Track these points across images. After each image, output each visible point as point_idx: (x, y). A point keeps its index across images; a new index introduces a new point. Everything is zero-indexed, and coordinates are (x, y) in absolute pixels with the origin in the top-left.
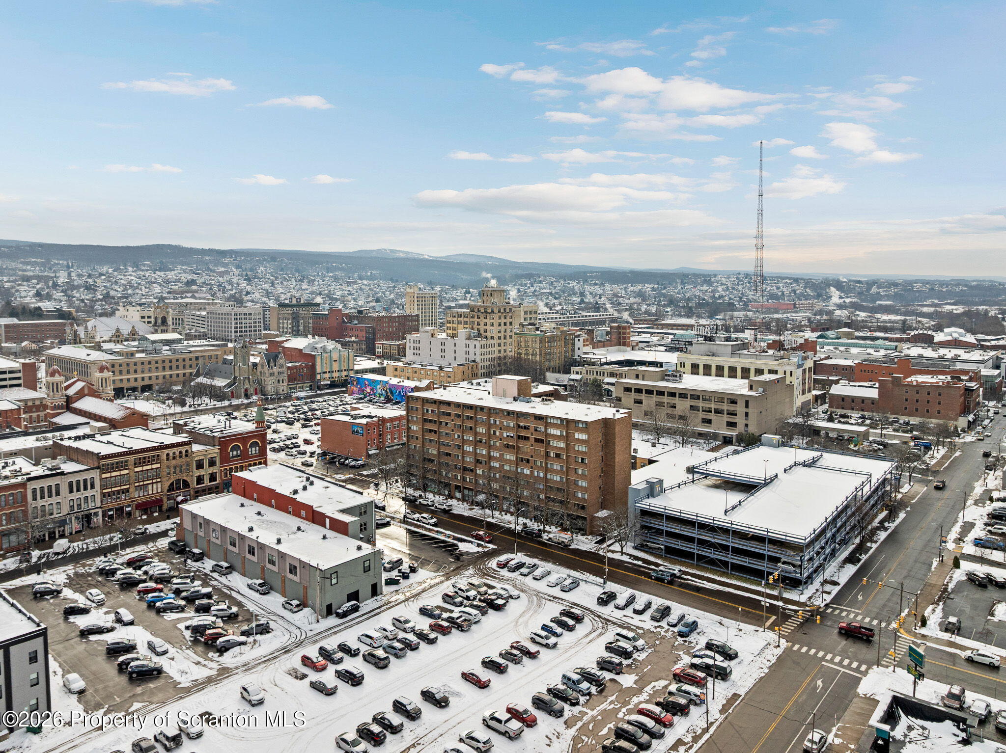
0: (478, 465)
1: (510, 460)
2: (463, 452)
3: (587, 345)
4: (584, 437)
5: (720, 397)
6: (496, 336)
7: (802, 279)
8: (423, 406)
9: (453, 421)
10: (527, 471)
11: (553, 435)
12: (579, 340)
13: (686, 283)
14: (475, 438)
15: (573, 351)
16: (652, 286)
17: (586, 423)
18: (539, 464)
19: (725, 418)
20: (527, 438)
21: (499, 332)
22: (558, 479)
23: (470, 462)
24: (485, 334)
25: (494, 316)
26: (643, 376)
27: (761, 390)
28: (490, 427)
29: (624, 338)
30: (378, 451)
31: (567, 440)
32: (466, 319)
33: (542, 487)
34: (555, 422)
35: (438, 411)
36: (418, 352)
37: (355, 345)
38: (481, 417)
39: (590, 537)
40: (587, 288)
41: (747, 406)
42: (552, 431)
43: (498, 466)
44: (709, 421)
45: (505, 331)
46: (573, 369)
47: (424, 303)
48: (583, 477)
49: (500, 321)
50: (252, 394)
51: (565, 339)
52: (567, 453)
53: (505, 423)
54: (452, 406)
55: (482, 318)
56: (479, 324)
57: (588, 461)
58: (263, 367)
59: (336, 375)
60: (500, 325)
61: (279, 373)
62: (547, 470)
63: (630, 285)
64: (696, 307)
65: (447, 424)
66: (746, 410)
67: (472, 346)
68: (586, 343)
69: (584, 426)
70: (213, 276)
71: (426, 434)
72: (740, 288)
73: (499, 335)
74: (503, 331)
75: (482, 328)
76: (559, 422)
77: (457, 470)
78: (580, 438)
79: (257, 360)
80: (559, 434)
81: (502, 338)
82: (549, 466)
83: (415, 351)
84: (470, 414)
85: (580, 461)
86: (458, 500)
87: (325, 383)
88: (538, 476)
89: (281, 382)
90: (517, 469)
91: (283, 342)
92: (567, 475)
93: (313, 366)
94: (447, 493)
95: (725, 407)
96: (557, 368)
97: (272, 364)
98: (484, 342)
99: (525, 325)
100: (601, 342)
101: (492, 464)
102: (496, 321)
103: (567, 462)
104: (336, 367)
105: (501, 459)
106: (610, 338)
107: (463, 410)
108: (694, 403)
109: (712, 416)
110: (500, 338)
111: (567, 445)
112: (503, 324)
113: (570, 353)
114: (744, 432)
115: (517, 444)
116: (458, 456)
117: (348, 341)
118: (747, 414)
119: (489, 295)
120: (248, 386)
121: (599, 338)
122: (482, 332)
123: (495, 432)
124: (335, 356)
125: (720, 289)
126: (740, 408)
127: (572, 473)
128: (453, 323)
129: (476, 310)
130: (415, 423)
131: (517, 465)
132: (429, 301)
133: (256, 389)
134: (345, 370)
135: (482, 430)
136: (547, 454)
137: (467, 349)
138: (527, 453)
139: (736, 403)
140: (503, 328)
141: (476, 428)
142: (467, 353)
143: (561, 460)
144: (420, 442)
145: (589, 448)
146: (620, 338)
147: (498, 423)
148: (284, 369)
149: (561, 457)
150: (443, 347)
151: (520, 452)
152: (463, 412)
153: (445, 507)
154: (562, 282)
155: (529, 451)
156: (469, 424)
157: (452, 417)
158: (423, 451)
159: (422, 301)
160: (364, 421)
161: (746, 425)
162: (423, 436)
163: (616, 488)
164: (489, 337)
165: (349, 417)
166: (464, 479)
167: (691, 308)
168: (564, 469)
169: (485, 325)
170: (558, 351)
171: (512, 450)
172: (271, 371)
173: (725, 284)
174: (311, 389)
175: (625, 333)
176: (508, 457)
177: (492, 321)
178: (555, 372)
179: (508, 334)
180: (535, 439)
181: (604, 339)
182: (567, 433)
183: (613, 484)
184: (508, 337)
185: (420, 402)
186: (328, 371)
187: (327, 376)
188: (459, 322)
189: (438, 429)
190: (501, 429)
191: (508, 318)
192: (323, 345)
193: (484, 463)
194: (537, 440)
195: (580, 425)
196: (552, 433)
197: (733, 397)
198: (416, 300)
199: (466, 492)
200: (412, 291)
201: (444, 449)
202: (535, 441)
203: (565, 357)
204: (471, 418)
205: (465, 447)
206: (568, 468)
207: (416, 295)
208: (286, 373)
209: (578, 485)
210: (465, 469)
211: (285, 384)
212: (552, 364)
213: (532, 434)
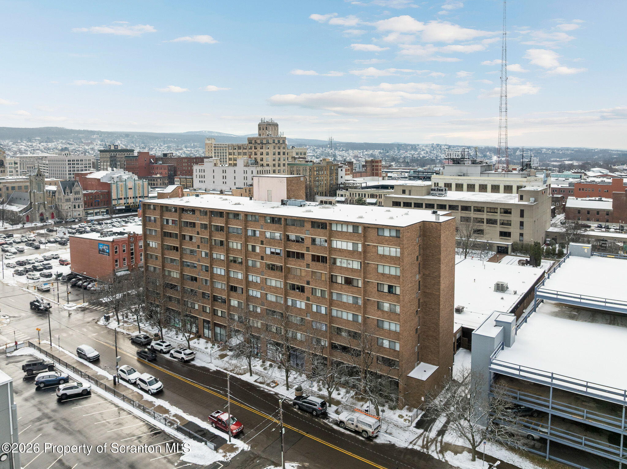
0: (233, 293)
1: (276, 288)
2: (212, 275)
3: (348, 174)
4: (394, 251)
5: (492, 208)
6: (271, 163)
7: (472, 147)
8: (161, 216)
9: (198, 234)
10: (301, 304)
11: (341, 251)
12: (342, 170)
13: (400, 149)
14: (228, 257)
15: (337, 179)
16: (379, 151)
17: (398, 229)
18: (319, 294)
19: (499, 228)
20: (300, 256)
21: (274, 160)
22: (350, 318)
23: (222, 290)
24: (262, 162)
25: (269, 146)
26: (410, 191)
27: (532, 199)
28: (246, 241)
29: (377, 170)
30: (129, 272)
31: (365, 258)
32: (245, 151)
33: (324, 328)
34: (345, 229)
35: (180, 222)
36: (203, 179)
37: (159, 180)
38: (236, 226)
39: (404, 412)
40: (337, 153)
41: (522, 215)
42: (339, 243)
43: (259, 296)
44: (480, 232)
45: (279, 160)
46: (338, 192)
47: (219, 151)
48: (392, 315)
49: (274, 150)
50: (47, 219)
51: (331, 169)
52: (365, 277)
53: (268, 235)
54: (197, 213)
55: (259, 149)
56: (256, 154)
57: (402, 291)
58: (60, 193)
59: (131, 201)
60: (274, 154)
61: (76, 199)
62: (331, 303)
63: (365, 150)
64: (411, 162)
65: (191, 238)
66: (521, 220)
67: (249, 172)
68: (348, 173)
69: (394, 234)
70: (82, 145)
71: (166, 252)
72: (435, 152)
73: (274, 162)
74: (277, 159)
75: (259, 157)
76: (350, 230)
77: (205, 300)
78: (387, 253)
79: (53, 188)
80: (350, 247)
81: (277, 165)
82: (335, 297)
83: (201, 179)
84: (219, 222)
85: (386, 289)
86: (208, 339)
87: (120, 208)
88: (318, 312)
89: (77, 207)
90: (286, 301)
91: (87, 174)
92: (365, 312)
93: (109, 193)
94: (194, 330)
95: (498, 217)
96: (324, 193)
97: (68, 190)
98: (260, 169)
99: (296, 158)
100: (358, 172)
101: (251, 293)
102: (271, 151)
103: (365, 291)
104: (131, 194)
105: (263, 286)
106: (366, 170)
107: (210, 218)
108: (465, 214)
109: (485, 226)
110: (274, 165)
111: (365, 266)
112: (277, 154)
113: (335, 181)
114: (519, 242)
115: (286, 263)
116: (206, 280)
117: (153, 177)
118: (522, 224)
119: (265, 129)
120: (44, 211)
121: (357, 170)
122: (259, 160)
123: (254, 247)
124: (130, 184)
125: (422, 153)
126: (515, 218)
127: (372, 309)
128: (234, 155)
129: (253, 142)
130: (154, 238)
131: (286, 295)
132: (223, 150)
133: (53, 214)
134: (140, 197)
135: (236, 245)
136: (332, 280)
137: (245, 175)
138: (300, 278)
139: (510, 213)
140: (277, 157)
141: (228, 243)
142: (246, 178)
143: (355, 289)
144: (159, 262)
145: (402, 271)
146: (373, 170)
147: (258, 233)
148: (80, 196)
149: (355, 283)
150: (224, 175)
151: (290, 276)
152: (210, 222)
153: (183, 355)
154: (321, 149)
155: (303, 274)
156: (219, 237)
157: (198, 228)
158: (164, 275)
159: (218, 150)
160: (110, 239)
161: (521, 235)
162: (163, 254)
163: (441, 330)
164: (265, 165)
165: (99, 234)
166: (214, 312)
167: (407, 162)
168: (360, 302)
169: (262, 154)
170: (325, 179)
171: (278, 273)
172: (67, 197)
173: (425, 150)
174: (107, 214)
175: (377, 166)
176: (273, 283)
177: (267, 150)
178: (323, 196)
179: (282, 162)
180: (313, 256)
181: (361, 170)
182: (364, 246)
183: (437, 324)
184: (282, 165)
185: (158, 211)
186: (123, 197)
187: (122, 201)
188: (239, 154)
189: (181, 245)
190: (262, 243)
191: (282, 148)
192: (119, 175)
193: (239, 291)
194: (315, 258)
195: (387, 233)
196: (339, 246)
197: (507, 207)
198: (213, 149)
199: (218, 330)
200: (210, 142)
201: (188, 272)
202: (313, 260)
203: (331, 184)
204: (222, 228)
205: (215, 270)
206: (366, 302)
207: (213, 145)
208: (82, 199)
209: (383, 328)
210: (215, 299)
211: (81, 209)
212: (320, 189)
213: (308, 249)
